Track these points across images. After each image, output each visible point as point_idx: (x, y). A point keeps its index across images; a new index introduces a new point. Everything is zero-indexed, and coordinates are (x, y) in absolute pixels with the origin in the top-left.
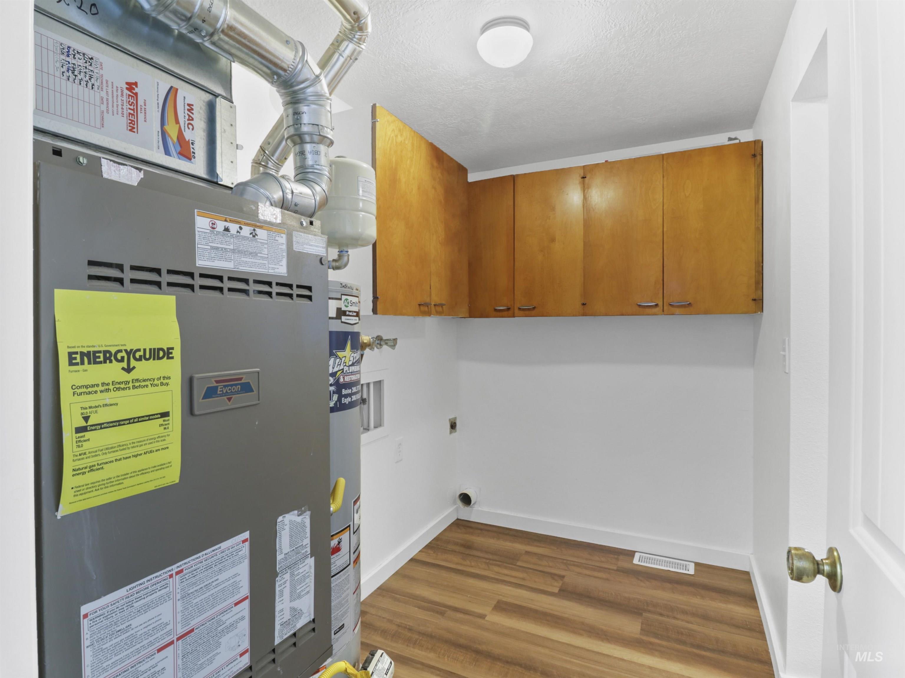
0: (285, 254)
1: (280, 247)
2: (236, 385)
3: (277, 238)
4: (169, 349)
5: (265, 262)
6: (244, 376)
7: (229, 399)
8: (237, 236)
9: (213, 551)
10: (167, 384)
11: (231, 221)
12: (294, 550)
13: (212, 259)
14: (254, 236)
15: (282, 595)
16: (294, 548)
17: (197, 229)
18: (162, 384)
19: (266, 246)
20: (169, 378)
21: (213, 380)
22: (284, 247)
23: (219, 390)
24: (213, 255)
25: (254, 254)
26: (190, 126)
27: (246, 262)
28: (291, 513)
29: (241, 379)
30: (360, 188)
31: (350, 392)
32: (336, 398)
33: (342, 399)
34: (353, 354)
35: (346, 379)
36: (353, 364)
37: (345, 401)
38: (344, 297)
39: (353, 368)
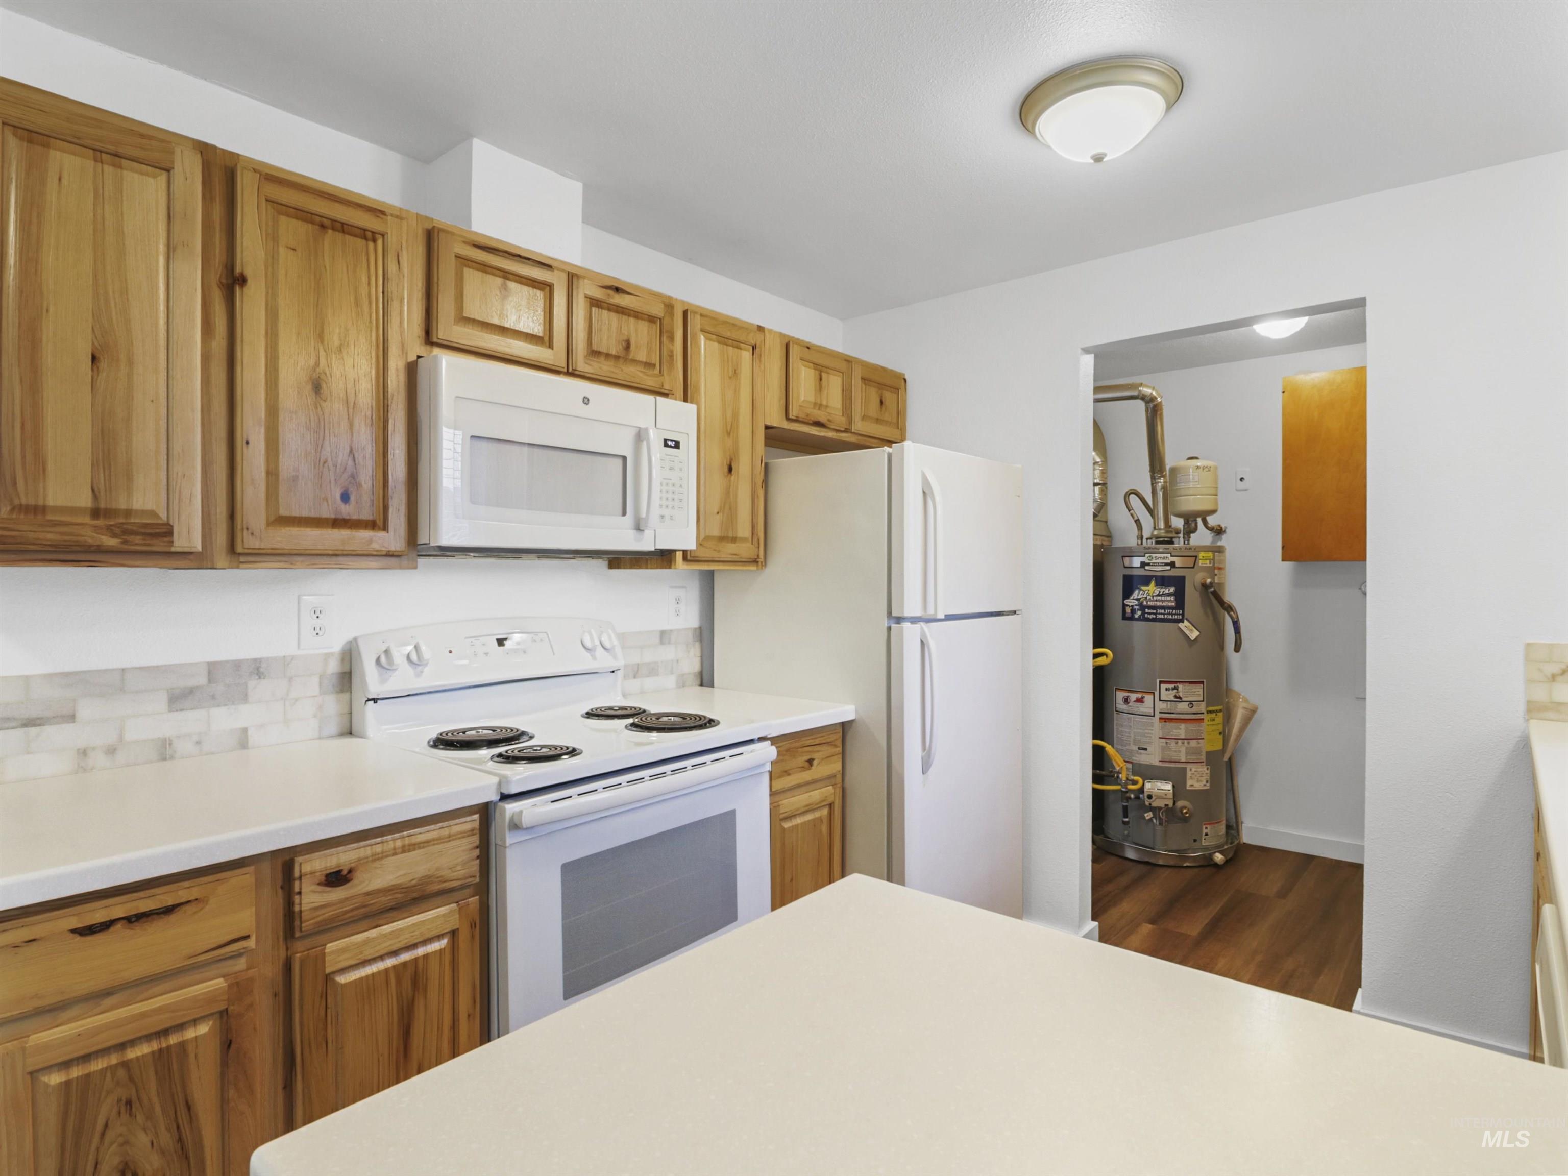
30: (1178, 481)
31: (1155, 611)
32: (1139, 613)
33: (1146, 615)
34: (1159, 589)
35: (1149, 603)
36: (1159, 595)
37: (1149, 616)
38: (1147, 555)
39: (1159, 598)
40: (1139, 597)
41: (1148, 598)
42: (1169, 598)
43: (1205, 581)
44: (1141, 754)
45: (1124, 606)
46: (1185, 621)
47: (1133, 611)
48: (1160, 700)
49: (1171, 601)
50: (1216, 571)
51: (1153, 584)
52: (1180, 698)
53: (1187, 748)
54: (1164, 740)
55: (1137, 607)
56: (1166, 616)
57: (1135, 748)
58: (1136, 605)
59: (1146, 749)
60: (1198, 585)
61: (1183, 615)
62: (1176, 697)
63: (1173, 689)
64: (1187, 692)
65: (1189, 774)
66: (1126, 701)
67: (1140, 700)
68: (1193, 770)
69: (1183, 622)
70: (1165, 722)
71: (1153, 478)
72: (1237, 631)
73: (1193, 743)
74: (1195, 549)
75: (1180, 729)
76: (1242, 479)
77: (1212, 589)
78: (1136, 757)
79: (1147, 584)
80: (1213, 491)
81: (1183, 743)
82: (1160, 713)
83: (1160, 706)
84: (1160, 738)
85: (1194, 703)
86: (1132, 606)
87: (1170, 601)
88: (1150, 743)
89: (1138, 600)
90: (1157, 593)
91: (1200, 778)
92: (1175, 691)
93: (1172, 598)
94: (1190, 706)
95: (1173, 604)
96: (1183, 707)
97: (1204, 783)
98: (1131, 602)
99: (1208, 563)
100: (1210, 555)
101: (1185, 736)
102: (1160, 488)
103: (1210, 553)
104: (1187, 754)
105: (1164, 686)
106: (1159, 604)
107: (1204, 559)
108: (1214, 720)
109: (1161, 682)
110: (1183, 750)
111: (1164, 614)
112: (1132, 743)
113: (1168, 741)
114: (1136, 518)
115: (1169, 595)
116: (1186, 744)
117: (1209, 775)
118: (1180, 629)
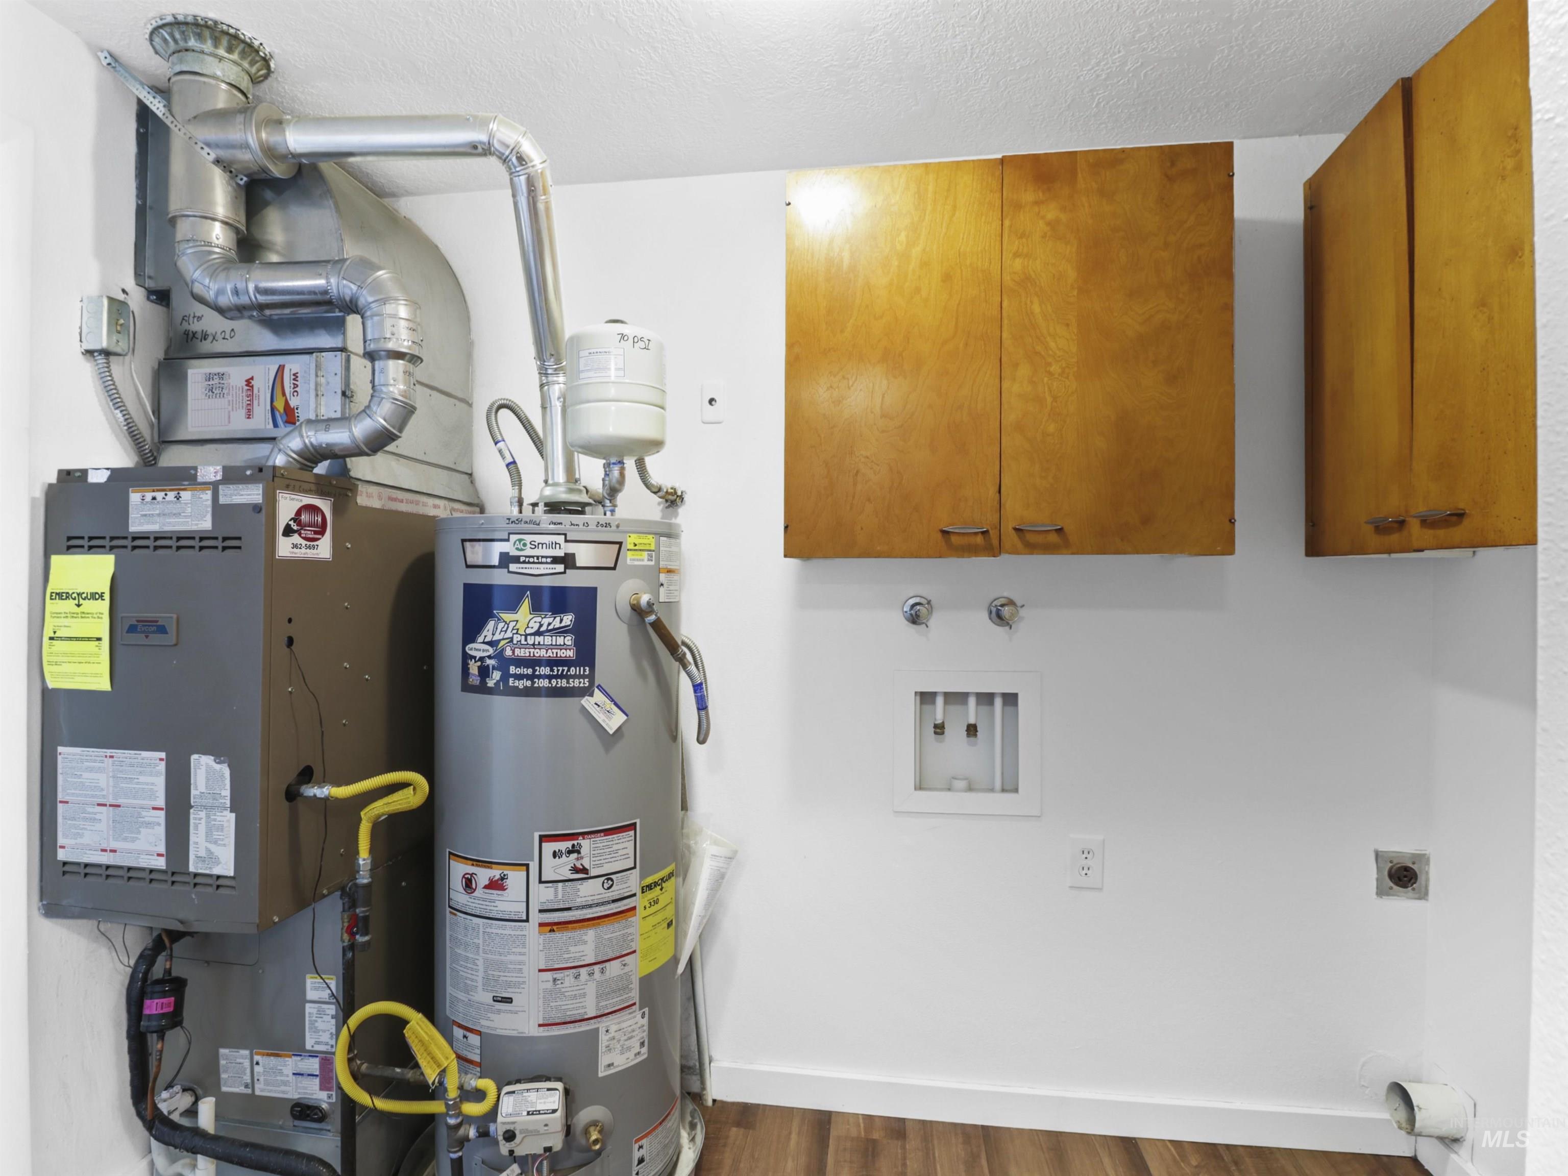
0: (210, 509)
1: (205, 503)
2: (152, 626)
3: (201, 496)
4: (102, 593)
5: (188, 520)
6: (160, 620)
7: (147, 637)
8: (163, 502)
9: (136, 754)
10: (101, 618)
11: (158, 491)
12: (210, 793)
13: (141, 524)
14: (178, 499)
15: (196, 828)
16: (211, 792)
17: (130, 503)
18: (98, 617)
19: (189, 505)
20: (102, 614)
21: (134, 619)
22: (209, 503)
23: (139, 628)
24: (142, 521)
25: (177, 515)
26: (295, 394)
27: (170, 523)
28: (208, 756)
29: (157, 621)
30: (582, 368)
31: (530, 671)
32: (497, 675)
33: (511, 680)
34: (539, 619)
35: (517, 652)
36: (538, 633)
37: (517, 683)
38: (513, 538)
39: (539, 639)
40: (496, 637)
41: (516, 638)
42: (560, 640)
43: (638, 600)
44: (499, 1012)
45: (466, 657)
46: (596, 690)
47: (484, 672)
48: (541, 882)
49: (565, 647)
50: (663, 577)
51: (526, 606)
52: (584, 870)
53: (599, 984)
54: (548, 976)
55: (491, 662)
56: (554, 682)
57: (487, 998)
58: (490, 657)
59: (509, 1000)
60: (626, 611)
61: (591, 677)
62: (575, 870)
63: (570, 852)
64: (600, 855)
65: (603, 1039)
66: (469, 883)
67: (496, 885)
68: (613, 1028)
69: (592, 695)
70: (552, 931)
71: (543, 372)
72: (702, 706)
73: (614, 968)
74: (618, 526)
75: (585, 943)
76: (711, 401)
77: (652, 618)
78: (488, 1019)
79: (513, 607)
80: (654, 397)
81: (591, 974)
82: (540, 911)
83: (542, 895)
84: (540, 971)
85: (613, 877)
86: (482, 659)
87: (563, 647)
88: (518, 985)
89: (491, 644)
90: (536, 628)
91: (628, 1043)
92: (575, 855)
93: (569, 640)
94: (606, 886)
95: (570, 654)
96: (590, 890)
97: (637, 1049)
98: (478, 649)
99: (643, 559)
100: (650, 540)
101: (596, 956)
102: (557, 394)
103: (650, 536)
104: (599, 997)
105: (549, 848)
106: (541, 653)
107: (636, 549)
108: (656, 902)
109: (543, 839)
110: (591, 989)
111: (550, 678)
112: (480, 984)
113: (558, 975)
114: (509, 460)
115: (562, 631)
116: (597, 975)
117: (646, 1028)
118: (584, 710)
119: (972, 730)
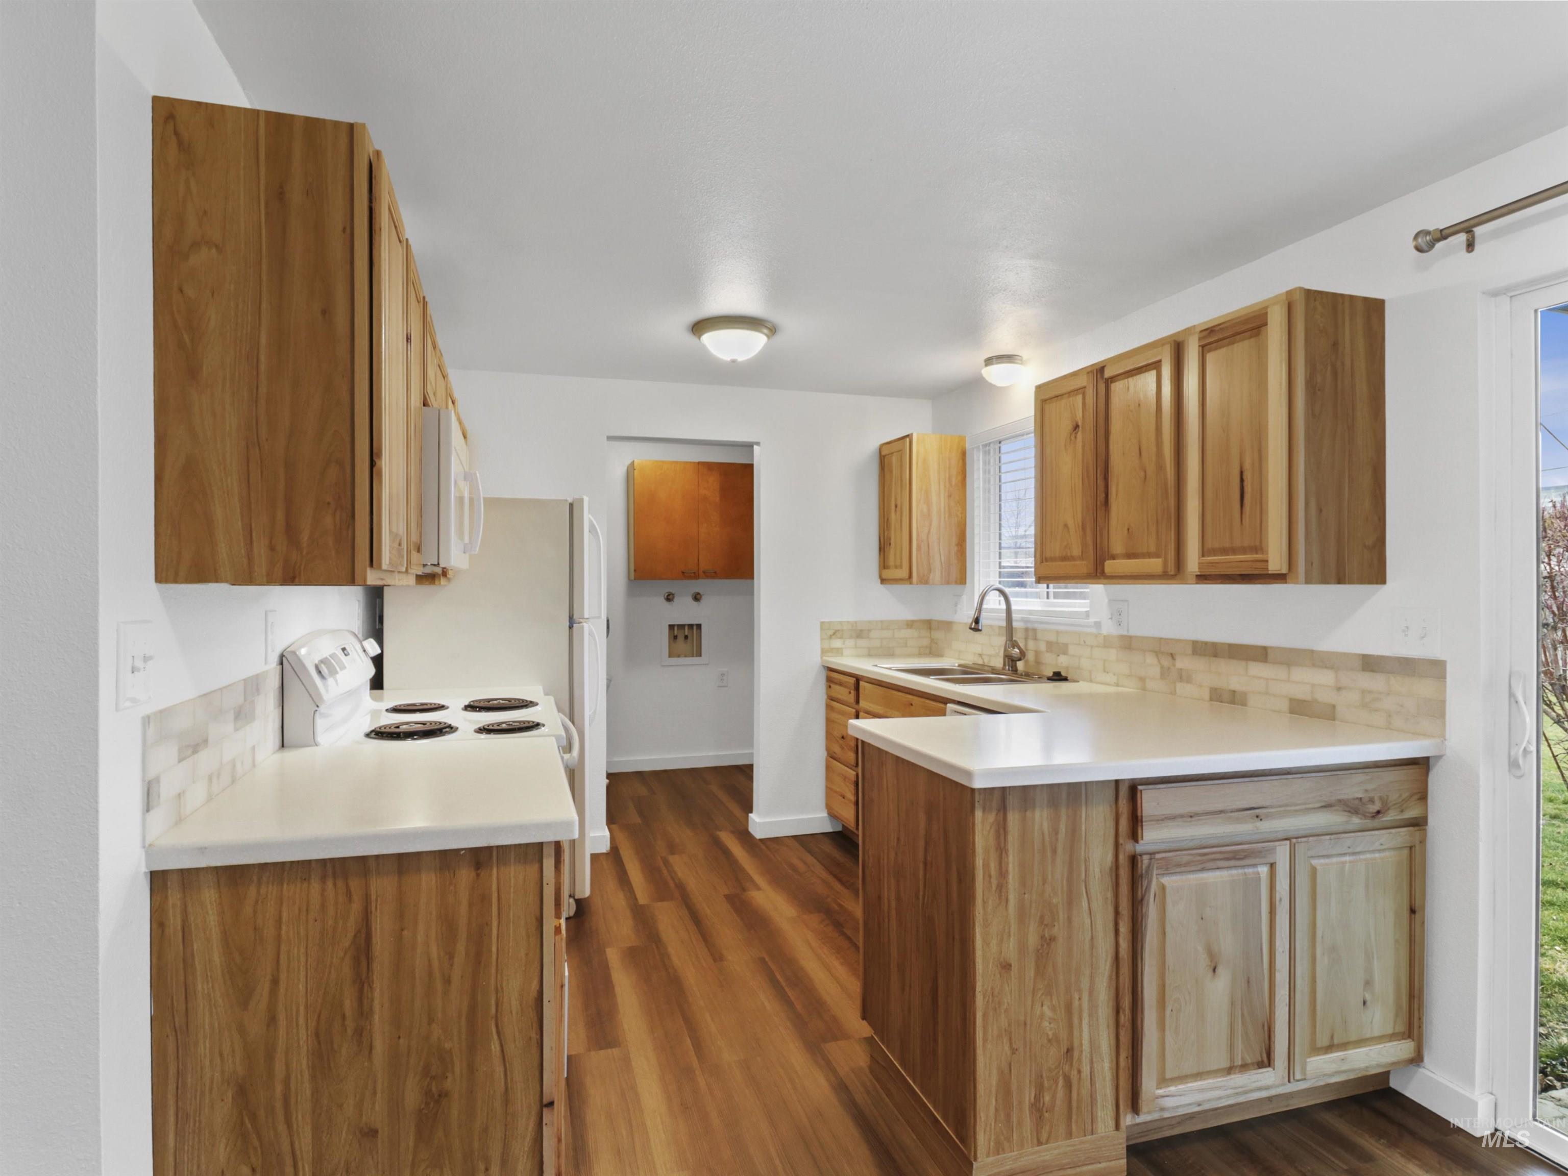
119: (686, 637)
